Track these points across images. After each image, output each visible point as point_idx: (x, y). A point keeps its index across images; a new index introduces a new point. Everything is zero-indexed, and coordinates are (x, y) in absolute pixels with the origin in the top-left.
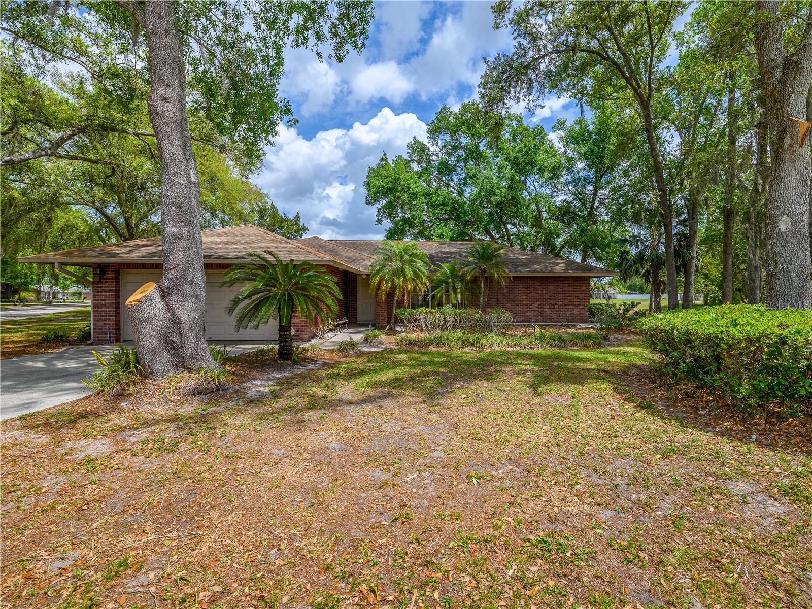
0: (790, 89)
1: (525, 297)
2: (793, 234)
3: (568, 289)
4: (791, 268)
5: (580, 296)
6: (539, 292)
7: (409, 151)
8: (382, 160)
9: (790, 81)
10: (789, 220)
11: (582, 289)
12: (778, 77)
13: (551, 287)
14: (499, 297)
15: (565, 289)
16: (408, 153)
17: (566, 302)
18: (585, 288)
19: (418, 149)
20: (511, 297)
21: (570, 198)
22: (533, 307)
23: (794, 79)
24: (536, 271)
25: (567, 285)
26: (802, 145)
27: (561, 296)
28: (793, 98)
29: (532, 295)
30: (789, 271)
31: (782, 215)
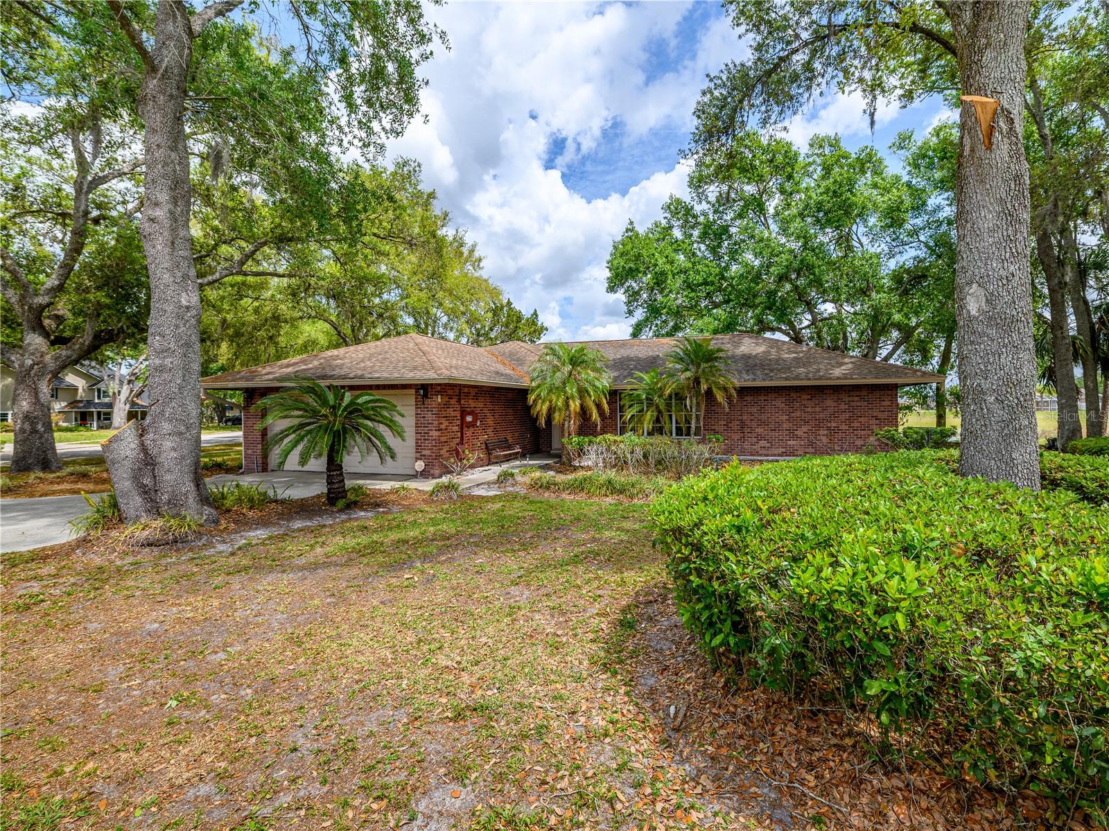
0: (984, 41)
1: (785, 417)
2: (990, 318)
3: (859, 404)
4: (986, 385)
5: (880, 415)
6: (809, 410)
7: (666, 215)
8: (627, 230)
9: (983, 24)
10: (981, 292)
11: (883, 403)
12: (968, 21)
13: (829, 402)
14: (745, 418)
15: (852, 404)
16: (665, 218)
17: (856, 424)
18: (889, 403)
19: (677, 209)
20: (764, 417)
21: (922, 253)
22: (799, 433)
23: (990, 20)
24: (797, 378)
25: (856, 399)
26: (989, 146)
27: (847, 415)
28: (988, 55)
29: (798, 414)
30: (982, 392)
31: (970, 284)
